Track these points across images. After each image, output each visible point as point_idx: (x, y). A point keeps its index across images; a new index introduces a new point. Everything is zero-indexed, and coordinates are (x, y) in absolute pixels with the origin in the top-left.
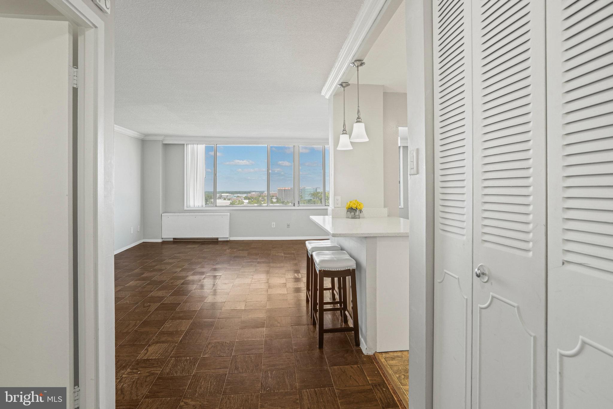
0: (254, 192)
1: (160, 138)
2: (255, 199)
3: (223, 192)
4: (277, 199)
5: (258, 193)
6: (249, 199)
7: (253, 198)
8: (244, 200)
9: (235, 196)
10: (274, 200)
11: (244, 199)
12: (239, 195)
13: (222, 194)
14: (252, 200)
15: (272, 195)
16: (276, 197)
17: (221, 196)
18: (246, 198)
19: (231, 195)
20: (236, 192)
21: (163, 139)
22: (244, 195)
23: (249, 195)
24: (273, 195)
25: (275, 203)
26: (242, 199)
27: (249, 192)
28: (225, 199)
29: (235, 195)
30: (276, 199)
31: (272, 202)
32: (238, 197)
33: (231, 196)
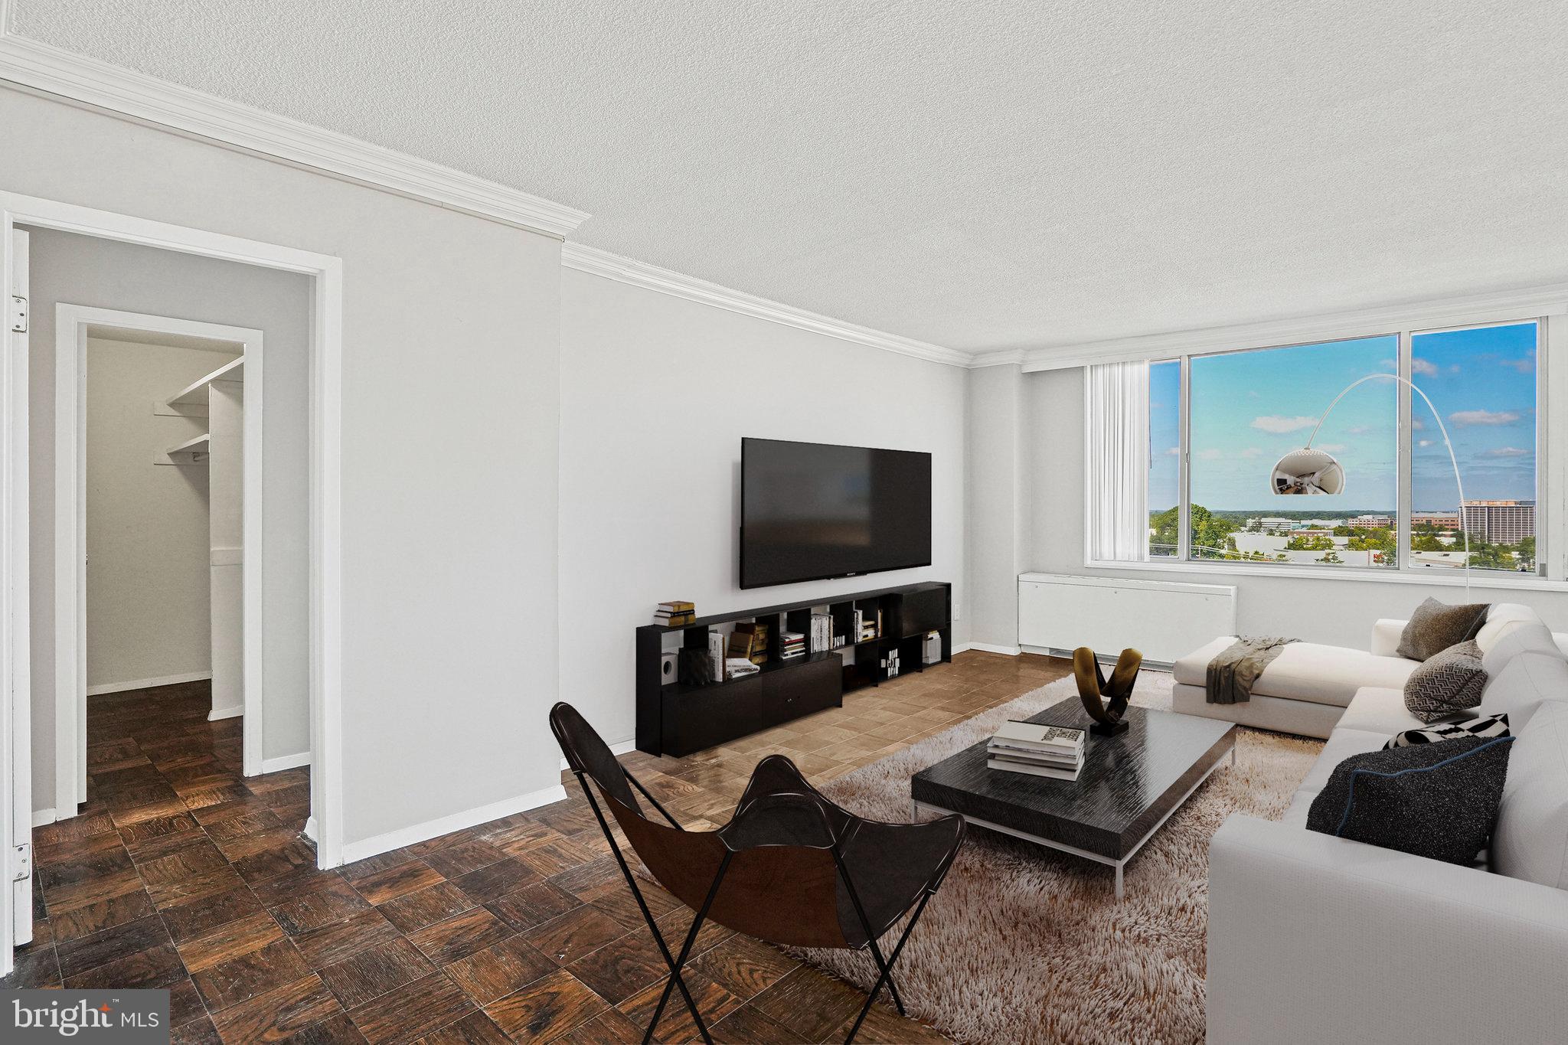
0: (1368, 513)
1: (1014, 358)
2: (1374, 534)
3: (1265, 514)
4: (1459, 535)
5: (1386, 517)
6: (1351, 533)
7: (1364, 531)
8: (1332, 538)
9: (1303, 526)
10: (1446, 541)
11: (1335, 534)
12: (1316, 522)
13: (1263, 520)
14: (1363, 537)
15: (1438, 522)
16: (1453, 530)
17: (1260, 523)
18: (1339, 532)
19: (1290, 521)
20: (1307, 512)
21: (1022, 361)
22: (1336, 523)
23: (1351, 523)
24: (1444, 523)
25: (1449, 548)
26: (1326, 534)
27: (1353, 515)
28: (1271, 533)
29: (1304, 522)
30: (1452, 536)
31: (1439, 548)
32: (1313, 527)
33: (1292, 524)
